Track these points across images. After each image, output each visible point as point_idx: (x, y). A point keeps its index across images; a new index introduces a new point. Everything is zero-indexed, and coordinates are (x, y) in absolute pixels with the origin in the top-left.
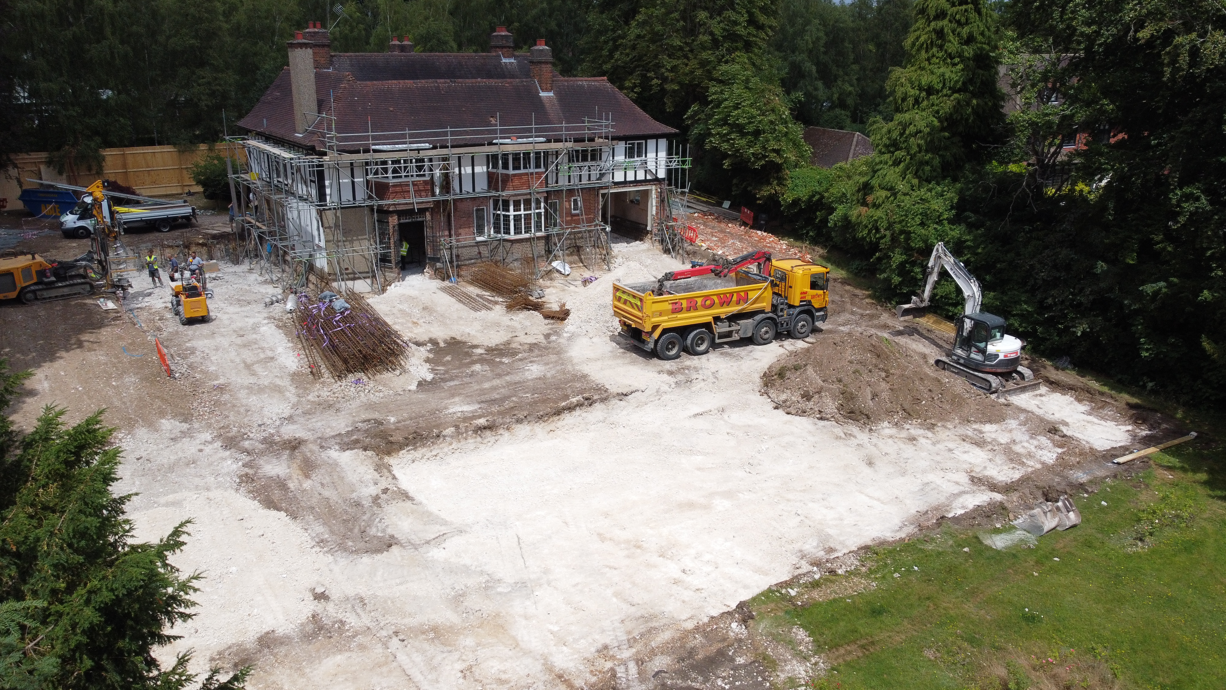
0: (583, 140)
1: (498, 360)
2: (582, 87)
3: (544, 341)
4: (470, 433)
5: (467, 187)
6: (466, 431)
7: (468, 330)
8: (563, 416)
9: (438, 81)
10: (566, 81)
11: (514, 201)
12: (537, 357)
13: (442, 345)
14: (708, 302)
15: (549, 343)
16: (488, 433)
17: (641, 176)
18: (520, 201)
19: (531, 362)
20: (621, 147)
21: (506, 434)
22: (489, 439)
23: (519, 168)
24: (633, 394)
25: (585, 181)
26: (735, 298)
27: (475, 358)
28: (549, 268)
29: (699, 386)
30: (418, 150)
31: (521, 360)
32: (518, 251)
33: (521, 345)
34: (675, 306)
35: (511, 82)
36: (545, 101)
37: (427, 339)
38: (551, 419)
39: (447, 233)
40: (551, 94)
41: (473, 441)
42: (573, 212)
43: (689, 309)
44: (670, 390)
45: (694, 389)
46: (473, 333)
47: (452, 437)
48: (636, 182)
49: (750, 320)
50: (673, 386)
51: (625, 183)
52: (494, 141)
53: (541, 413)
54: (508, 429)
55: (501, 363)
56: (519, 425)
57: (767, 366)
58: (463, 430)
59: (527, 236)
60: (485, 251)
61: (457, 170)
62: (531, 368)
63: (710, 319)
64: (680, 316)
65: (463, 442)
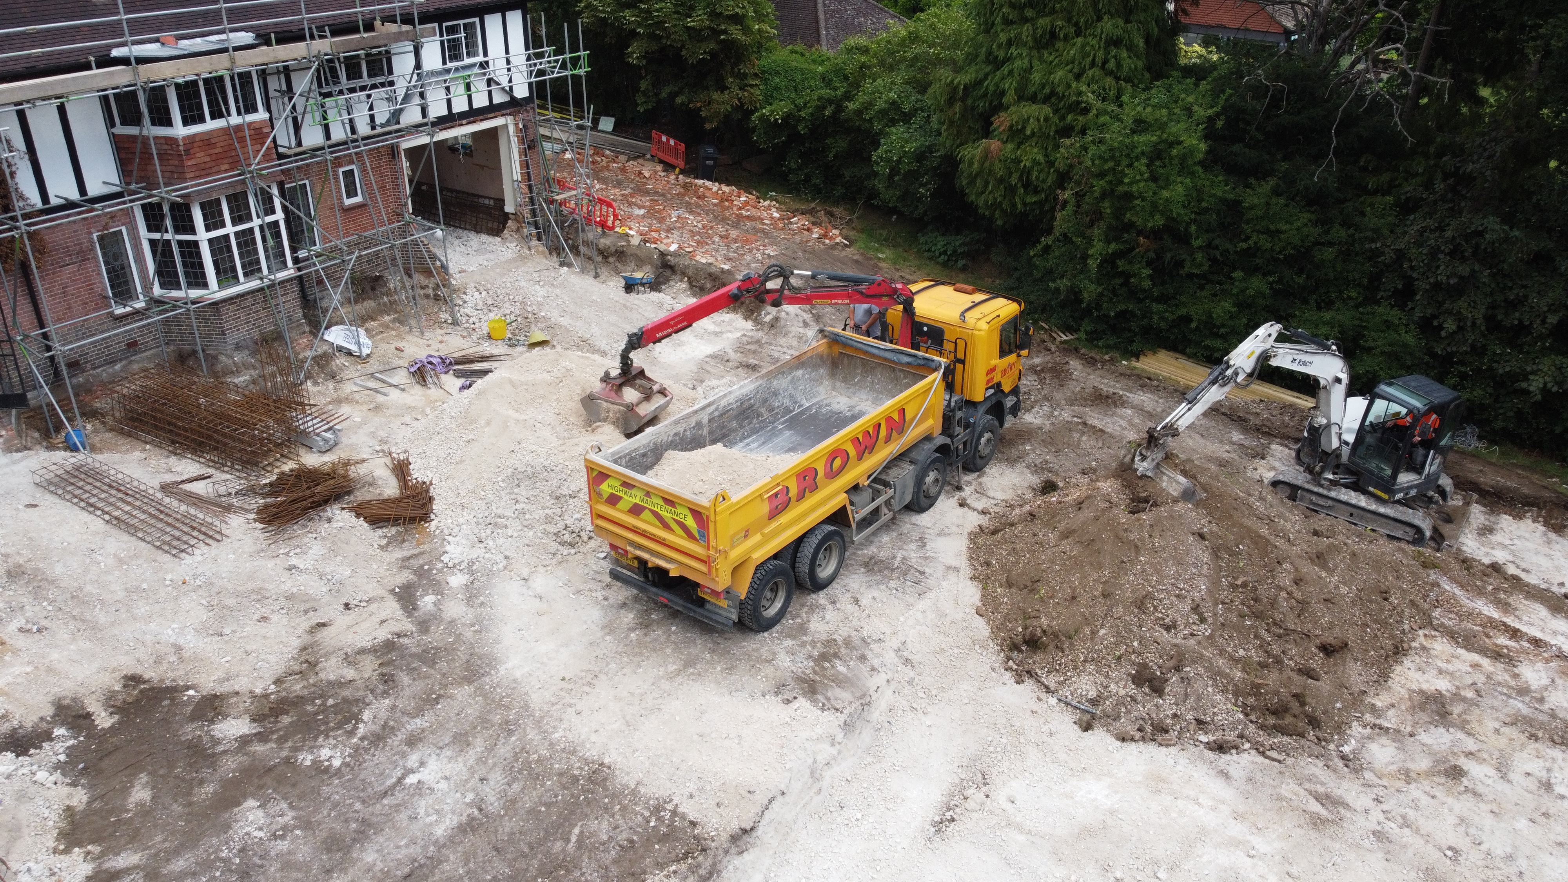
0: (349, 31)
1: (306, 759)
3: (408, 625)
7: (169, 633)
11: (203, 205)
12: (419, 712)
13: (104, 720)
14: (837, 463)
15: (424, 626)
17: (480, 98)
18: (217, 202)
19: (413, 741)
20: (431, 37)
24: (767, 815)
26: (883, 432)
27: (230, 765)
29: (888, 709)
31: (377, 739)
32: (238, 326)
33: (349, 660)
34: (776, 502)
37: (48, 711)
42: (348, 202)
43: (801, 496)
44: (835, 752)
46: (191, 642)
49: (908, 467)
52: (115, 53)
55: (321, 770)
59: (254, 284)
60: (146, 339)
61: (19, 144)
62: (424, 775)
63: (841, 499)
64: (784, 521)
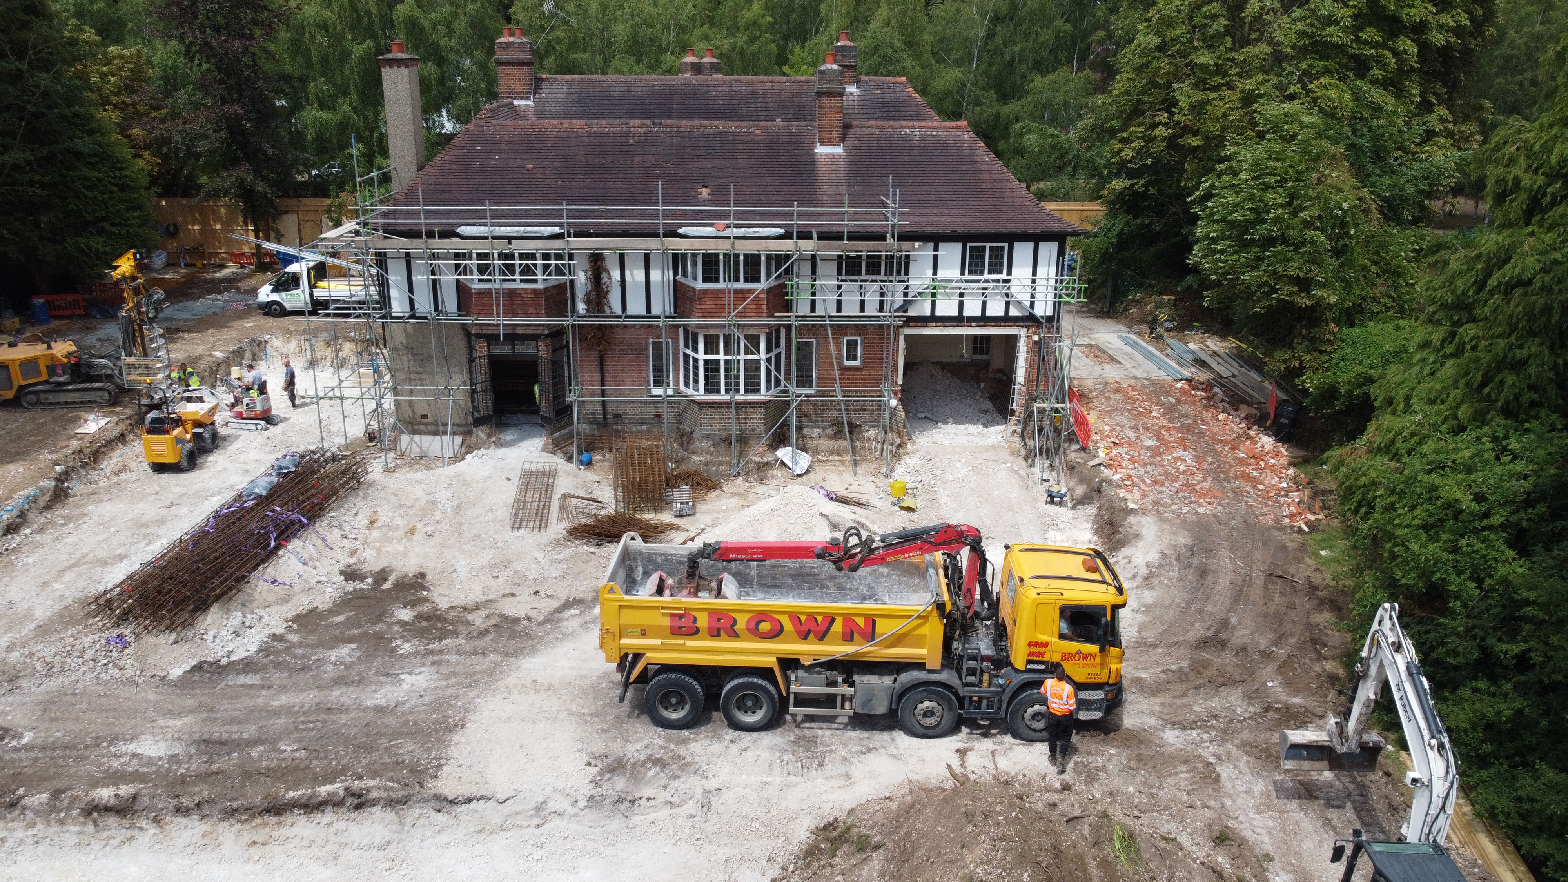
0: (838, 237)
1: (397, 643)
2: (910, 138)
3: (541, 617)
4: (75, 812)
5: (636, 306)
6: (69, 808)
7: (461, 563)
8: (288, 818)
9: (631, 122)
10: (878, 127)
11: (706, 337)
12: (463, 654)
13: (387, 585)
14: (765, 626)
15: (546, 622)
16: (113, 820)
17: (996, 308)
18: (718, 336)
19: (436, 663)
20: (951, 253)
21: (152, 830)
22: (112, 833)
23: (717, 280)
24: (473, 804)
25: (871, 310)
26: (838, 626)
27: (377, 628)
28: (769, 458)
29: (652, 817)
30: (510, 239)
31: (429, 653)
32: (713, 424)
33: (489, 616)
34: (679, 623)
35: (768, 128)
36: (822, 163)
37: (380, 570)
38: (259, 820)
39: (597, 376)
40: (839, 150)
41: (77, 828)
42: (846, 363)
43: (715, 633)
44: (571, 811)
45: (637, 819)
46: (462, 572)
47: (37, 812)
48: (984, 319)
49: (887, 680)
50: (582, 803)
51: (960, 319)
52: (680, 231)
53: (235, 804)
54: (156, 820)
56: (181, 820)
57: (848, 806)
58: (66, 803)
59: (727, 397)
60: (668, 415)
61: (616, 275)
62: (410, 678)
63: (770, 661)
64: (691, 643)
65: (55, 828)
